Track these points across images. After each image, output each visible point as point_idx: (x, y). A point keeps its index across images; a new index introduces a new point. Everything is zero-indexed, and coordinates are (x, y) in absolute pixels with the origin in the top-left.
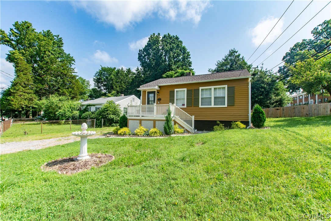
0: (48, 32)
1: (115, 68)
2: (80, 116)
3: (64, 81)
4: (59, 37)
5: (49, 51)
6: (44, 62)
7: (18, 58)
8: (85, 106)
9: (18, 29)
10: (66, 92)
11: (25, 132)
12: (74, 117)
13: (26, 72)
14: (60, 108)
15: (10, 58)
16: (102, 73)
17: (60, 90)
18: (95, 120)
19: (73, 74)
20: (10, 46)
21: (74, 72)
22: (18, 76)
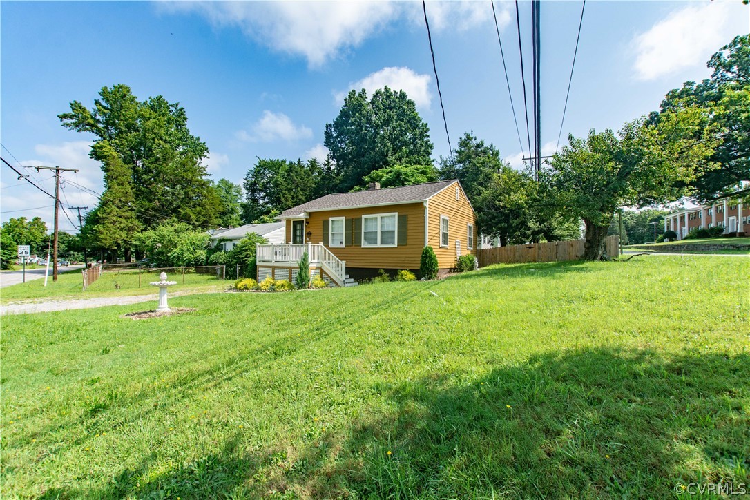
0: (159, 99)
1: (284, 161)
2: (207, 258)
3: (186, 193)
4: (179, 108)
5: (161, 138)
6: (152, 159)
7: (108, 156)
8: (217, 242)
9: (108, 100)
10: (191, 214)
11: (116, 285)
12: (198, 262)
13: (122, 179)
14: (175, 246)
15: (97, 154)
16: (259, 171)
17: (181, 211)
18: (225, 266)
19: (204, 177)
20: (96, 133)
21: (206, 175)
22: (109, 188)
